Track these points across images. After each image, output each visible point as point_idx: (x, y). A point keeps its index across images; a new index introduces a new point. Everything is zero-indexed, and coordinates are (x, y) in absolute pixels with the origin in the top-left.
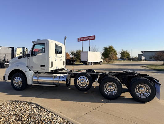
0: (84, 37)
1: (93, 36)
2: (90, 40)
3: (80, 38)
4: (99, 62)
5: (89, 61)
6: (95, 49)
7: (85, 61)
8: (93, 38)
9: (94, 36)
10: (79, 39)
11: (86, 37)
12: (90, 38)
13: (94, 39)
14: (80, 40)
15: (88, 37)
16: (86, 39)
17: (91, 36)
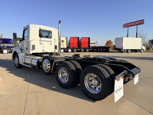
0: (130, 23)
1: (141, 20)
2: (137, 25)
3: (126, 24)
4: (139, 50)
5: (124, 49)
6: (143, 34)
7: (119, 48)
8: (141, 22)
9: (143, 20)
10: (124, 25)
11: (132, 22)
12: (137, 23)
13: (143, 24)
14: (125, 27)
15: (135, 22)
16: (133, 24)
17: (138, 21)
